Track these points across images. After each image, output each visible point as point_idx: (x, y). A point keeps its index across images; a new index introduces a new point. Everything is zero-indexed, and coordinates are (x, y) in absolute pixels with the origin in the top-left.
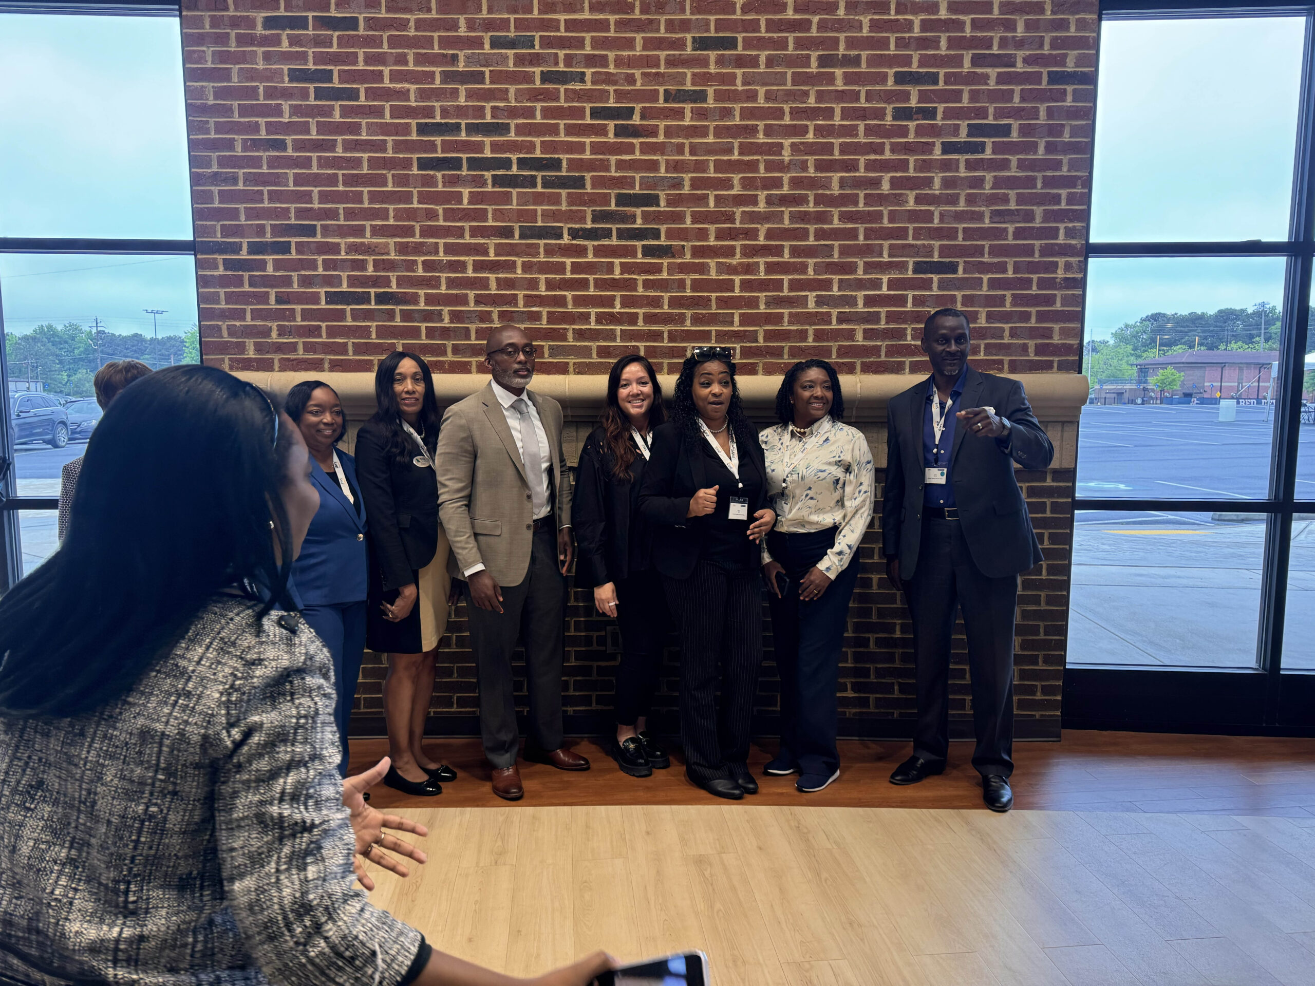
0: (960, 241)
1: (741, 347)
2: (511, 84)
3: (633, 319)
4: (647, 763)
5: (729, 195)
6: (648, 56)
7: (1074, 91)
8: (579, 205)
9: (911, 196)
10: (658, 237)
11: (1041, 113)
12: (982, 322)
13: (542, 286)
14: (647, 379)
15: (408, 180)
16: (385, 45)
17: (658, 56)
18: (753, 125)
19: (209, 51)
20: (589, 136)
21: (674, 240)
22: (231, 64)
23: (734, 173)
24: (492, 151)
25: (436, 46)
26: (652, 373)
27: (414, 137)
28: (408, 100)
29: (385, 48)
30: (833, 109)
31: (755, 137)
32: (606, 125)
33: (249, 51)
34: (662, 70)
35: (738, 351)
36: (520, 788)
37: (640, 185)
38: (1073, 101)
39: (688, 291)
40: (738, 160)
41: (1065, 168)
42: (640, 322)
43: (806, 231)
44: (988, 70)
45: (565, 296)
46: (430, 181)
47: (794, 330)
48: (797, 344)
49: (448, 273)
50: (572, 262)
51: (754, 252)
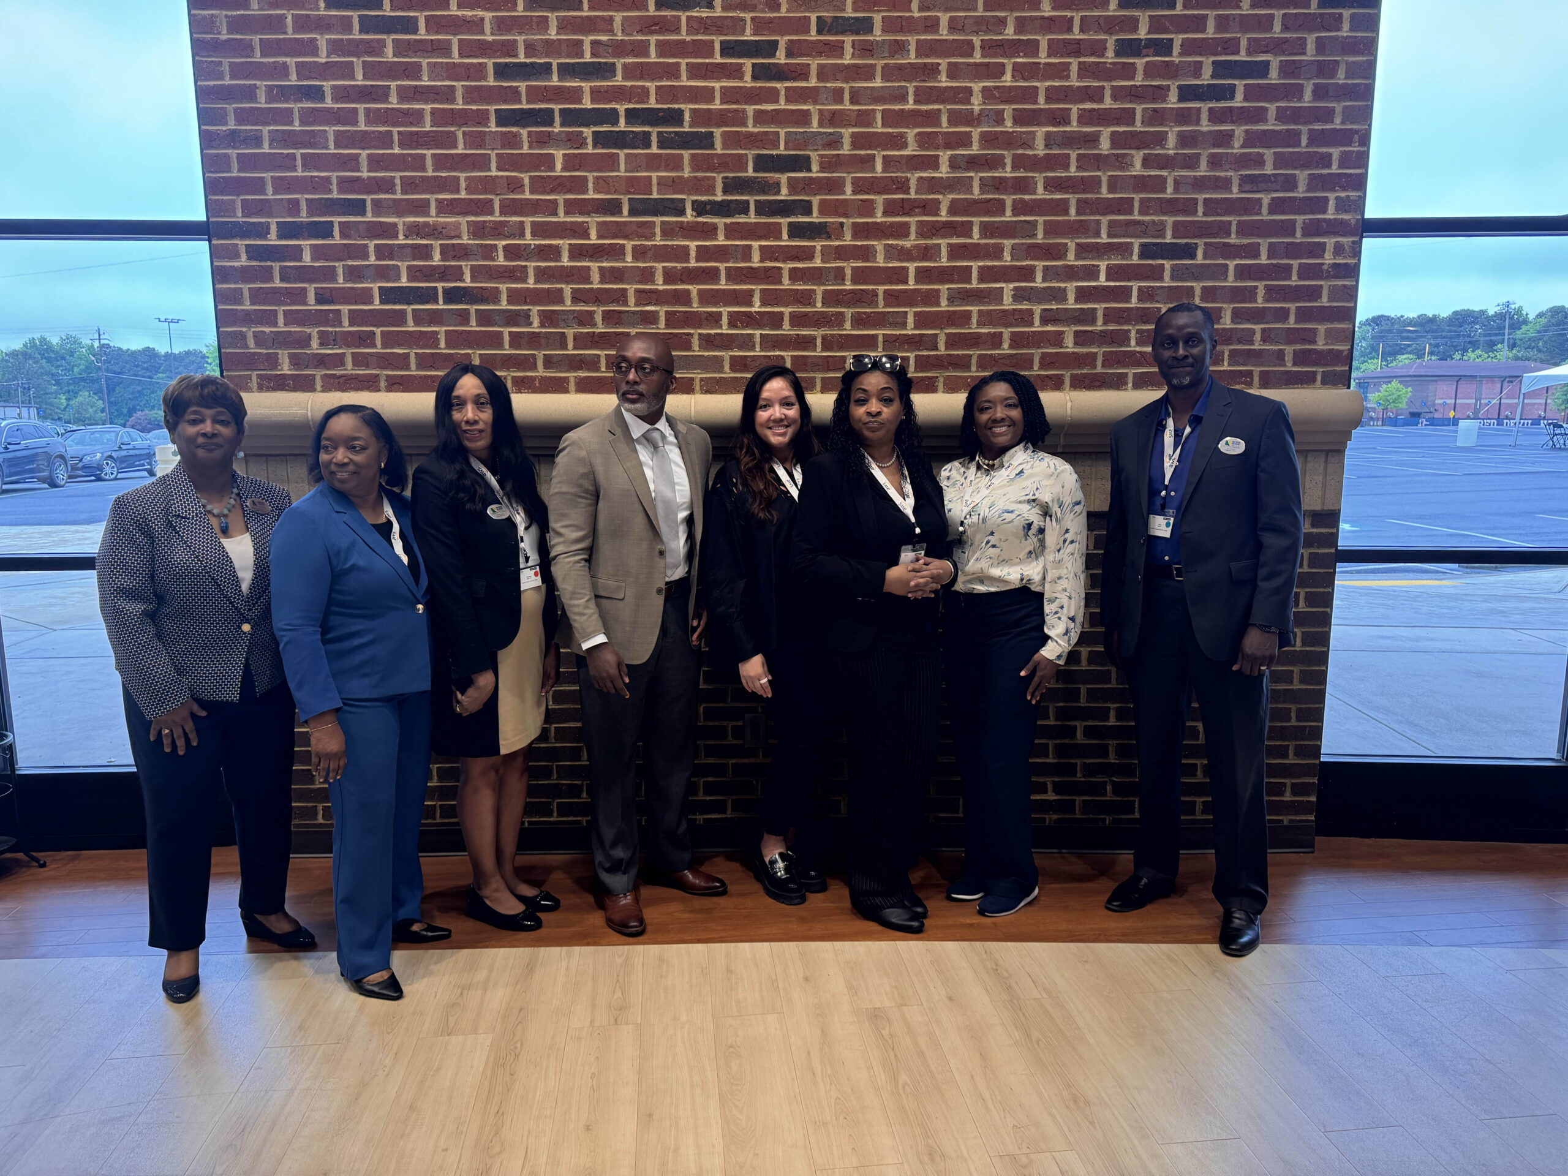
0: (1200, 217)
1: (916, 356)
2: (617, 11)
3: (776, 321)
4: (801, 888)
5: (902, 155)
7: (1352, 16)
8: (706, 171)
9: (1138, 157)
10: (808, 212)
11: (1309, 46)
12: (1226, 322)
13: (659, 278)
14: (795, 400)
15: (483, 140)
18: (932, 64)
20: (718, 79)
21: (830, 216)
23: (908, 127)
24: (593, 101)
26: (799, 390)
27: (491, 82)
28: (483, 33)
30: (1038, 41)
31: (935, 79)
32: (741, 65)
35: (912, 362)
36: (641, 921)
37: (786, 143)
38: (1351, 30)
39: (848, 283)
40: (913, 111)
41: (1338, 120)
42: (786, 324)
43: (1002, 203)
45: (688, 291)
46: (512, 141)
47: (985, 333)
48: (989, 352)
49: (537, 261)
50: (697, 247)
51: (934, 231)
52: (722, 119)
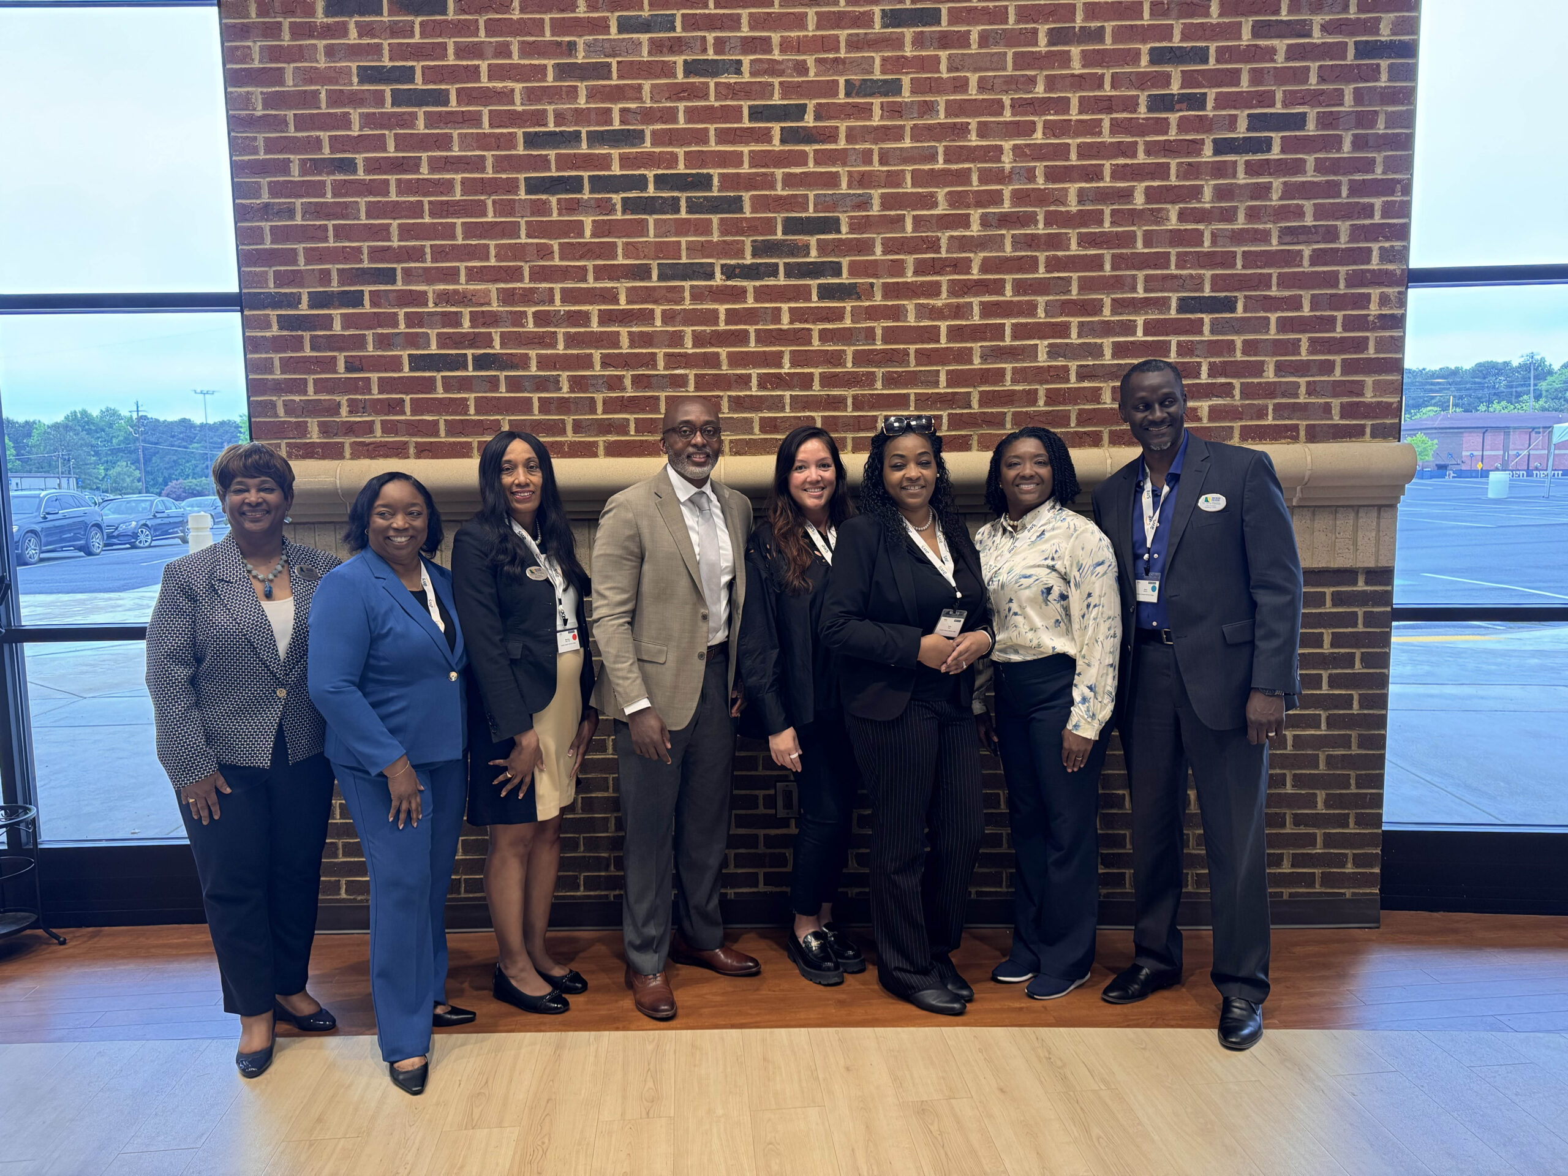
0: (1239, 269)
1: (949, 415)
2: (645, 79)
4: (837, 967)
5: (932, 215)
6: (823, 37)
7: (1391, 67)
8: (735, 235)
9: (1173, 211)
10: (838, 273)
11: (1346, 97)
12: (1270, 375)
13: (689, 342)
14: (830, 461)
15: (513, 208)
16: (482, 32)
17: (837, 36)
18: (962, 123)
19: (256, 46)
20: (747, 143)
21: (859, 276)
22: (285, 62)
23: (938, 187)
24: (622, 167)
25: (548, 32)
26: (834, 450)
27: (521, 151)
28: (513, 103)
29: (482, 37)
30: (1068, 99)
31: (965, 139)
32: (769, 129)
33: (307, 46)
34: (842, 54)
35: (945, 420)
36: (672, 1004)
37: (815, 206)
38: (1389, 80)
39: (879, 342)
40: (943, 170)
41: (1379, 170)
42: (816, 384)
43: (1035, 259)
44: (1275, 42)
45: (717, 354)
46: (541, 208)
47: (1019, 391)
48: (1024, 410)
49: (567, 327)
50: (726, 310)
51: (966, 290)
52: (750, 183)
